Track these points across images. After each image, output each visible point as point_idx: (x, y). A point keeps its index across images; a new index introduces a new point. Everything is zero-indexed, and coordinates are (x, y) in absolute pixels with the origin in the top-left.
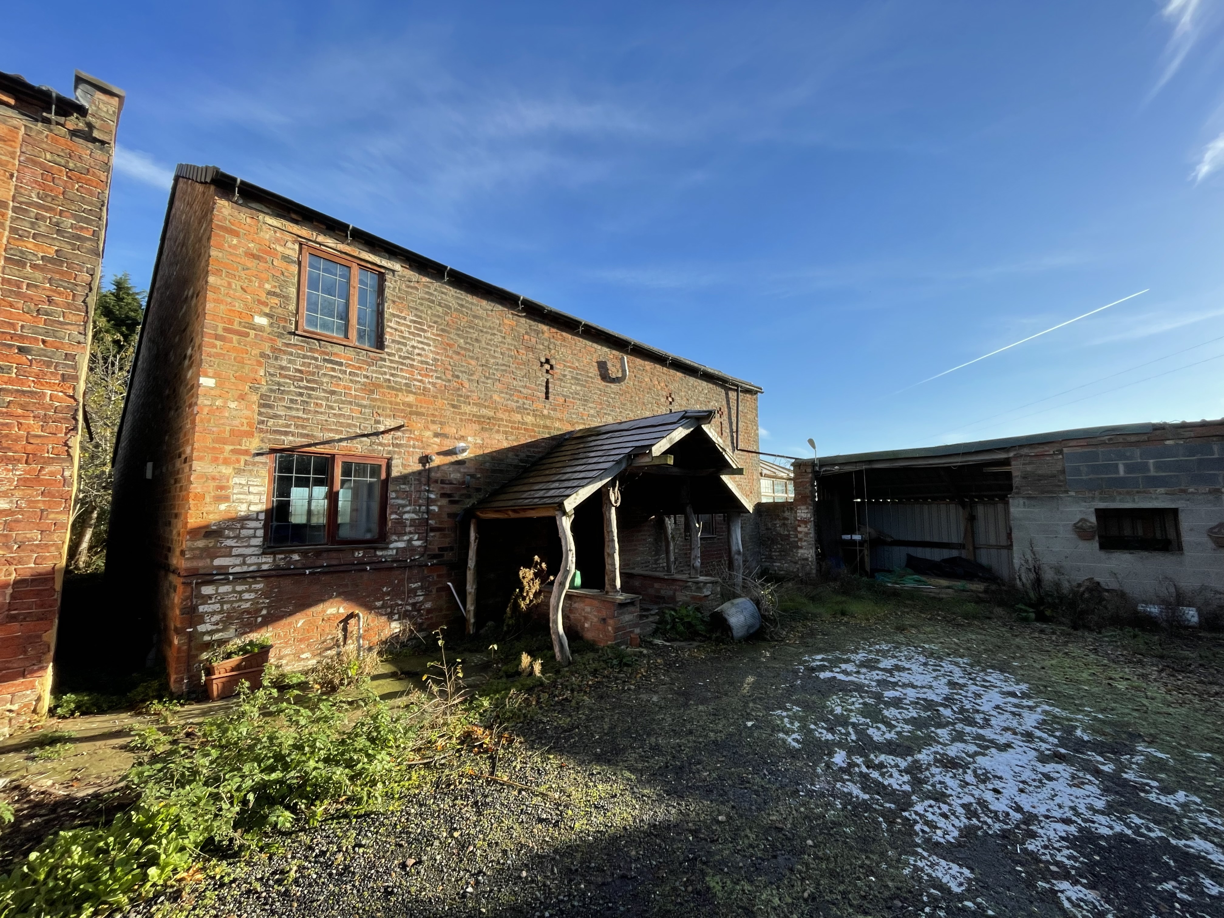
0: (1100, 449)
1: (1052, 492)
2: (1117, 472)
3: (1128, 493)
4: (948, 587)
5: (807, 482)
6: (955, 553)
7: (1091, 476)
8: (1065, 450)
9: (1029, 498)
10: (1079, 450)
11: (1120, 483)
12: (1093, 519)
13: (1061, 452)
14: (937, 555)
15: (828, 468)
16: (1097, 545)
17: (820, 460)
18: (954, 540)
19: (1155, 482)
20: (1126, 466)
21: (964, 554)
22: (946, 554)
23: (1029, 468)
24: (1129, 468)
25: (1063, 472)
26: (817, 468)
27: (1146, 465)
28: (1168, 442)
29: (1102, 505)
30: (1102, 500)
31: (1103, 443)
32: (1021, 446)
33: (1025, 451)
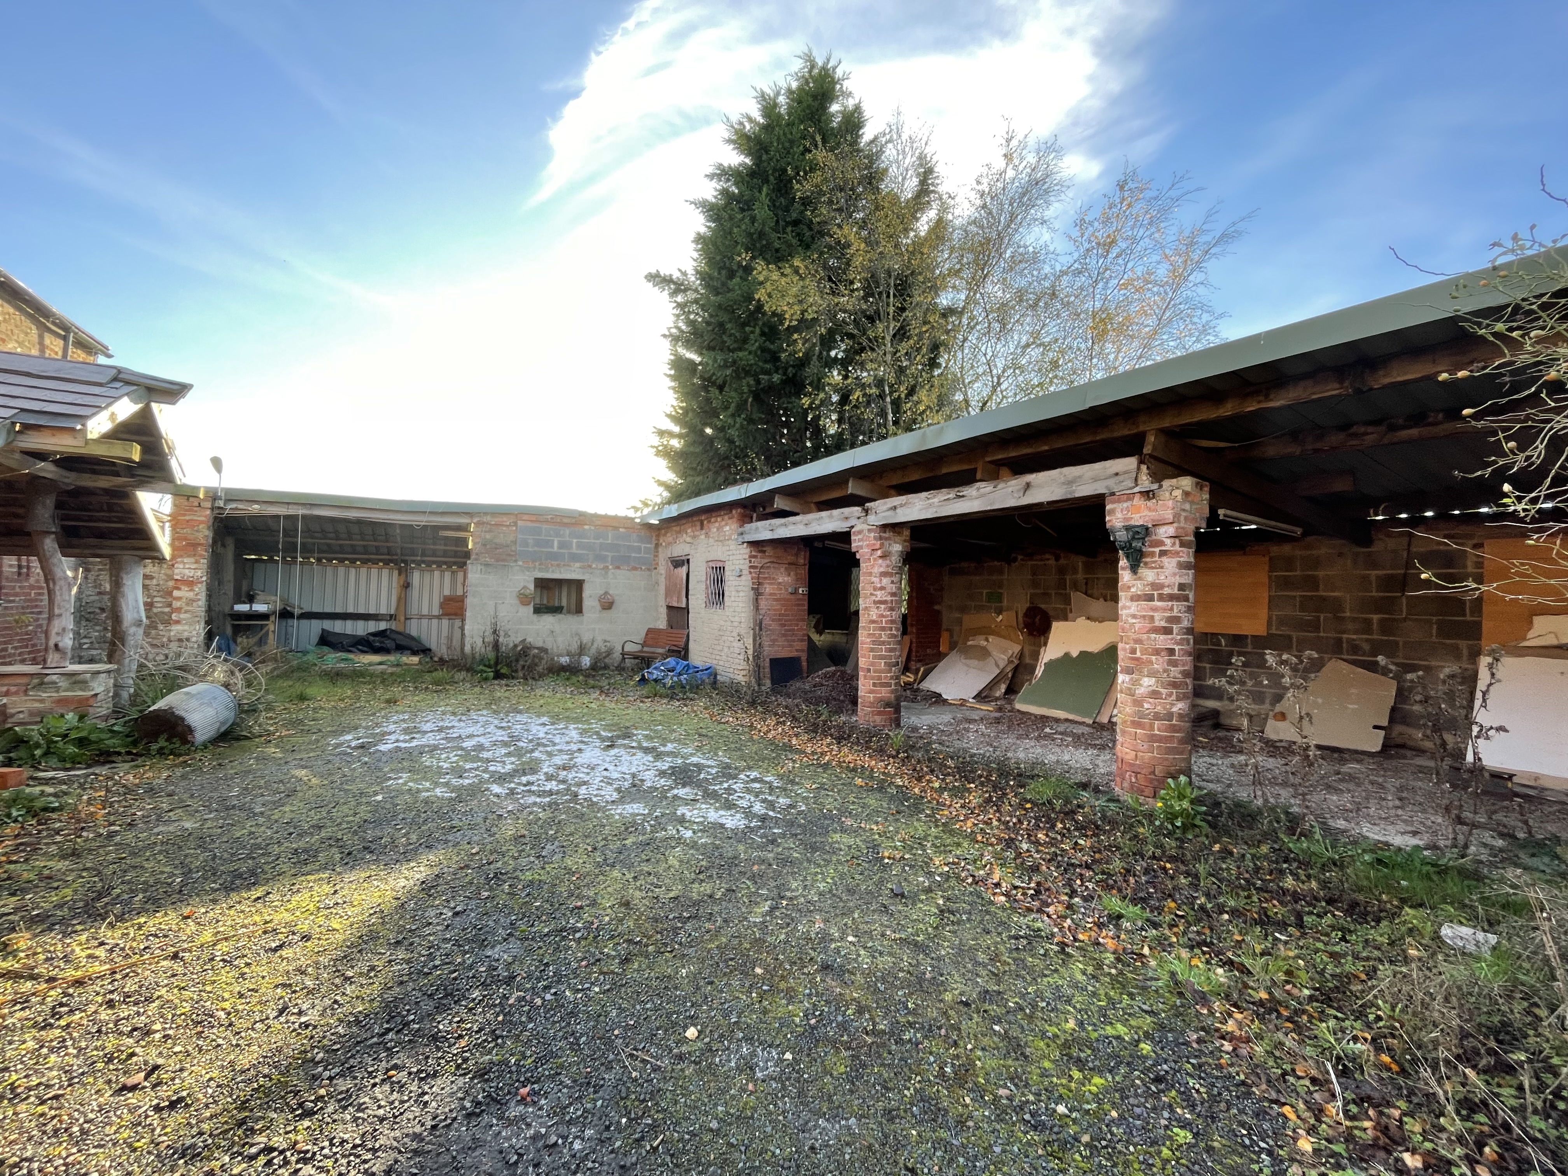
0: (545, 526)
1: (504, 560)
2: (552, 547)
3: (558, 565)
4: (381, 663)
5: (202, 522)
6: (383, 626)
7: (536, 549)
8: (520, 523)
9: (487, 565)
10: (529, 524)
11: (554, 556)
12: (532, 587)
13: (516, 524)
14: (361, 629)
15: (241, 506)
16: (532, 610)
17: (228, 491)
18: (383, 611)
19: (575, 558)
20: (559, 542)
21: (393, 625)
22: (372, 627)
23: (488, 536)
24: (562, 545)
25: (515, 542)
26: (221, 503)
27: (571, 543)
28: (586, 527)
29: (540, 575)
30: (540, 570)
31: (547, 521)
32: (486, 514)
33: (488, 518)
